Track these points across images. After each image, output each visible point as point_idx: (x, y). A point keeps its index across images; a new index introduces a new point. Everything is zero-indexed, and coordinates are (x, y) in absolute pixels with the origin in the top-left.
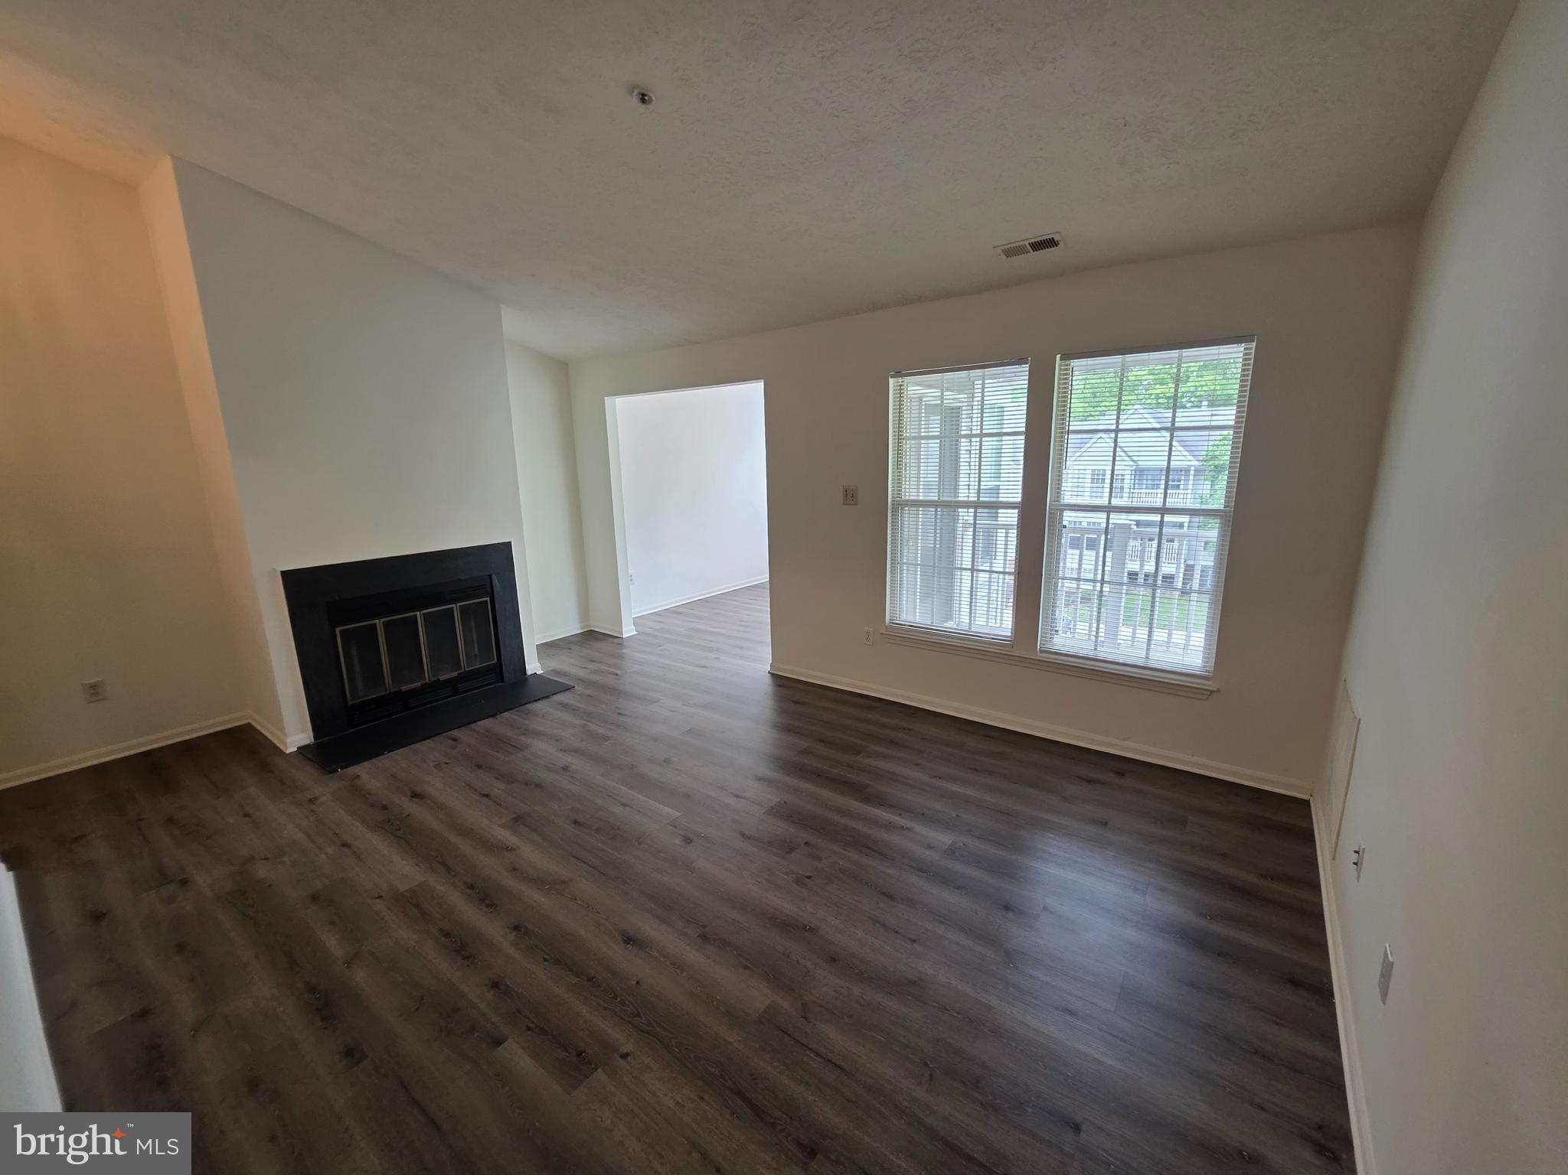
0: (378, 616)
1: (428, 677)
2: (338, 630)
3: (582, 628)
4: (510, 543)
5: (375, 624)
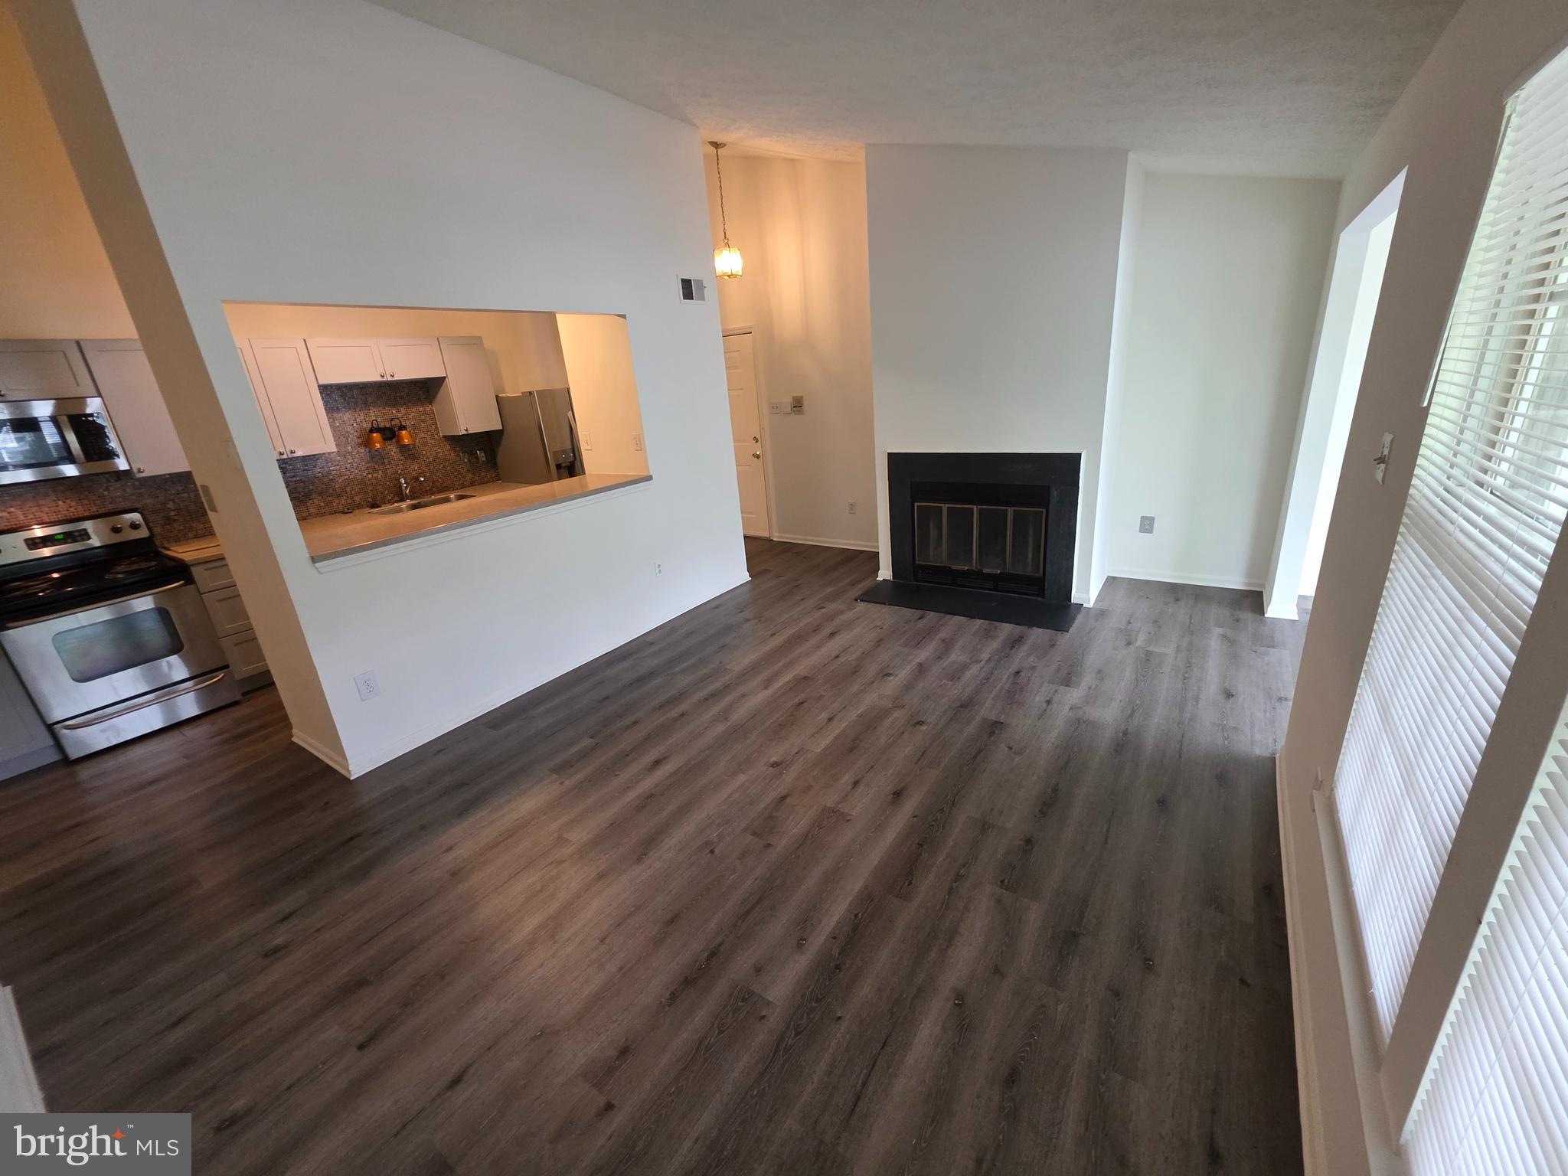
0: (945, 501)
1: (974, 565)
2: (916, 504)
3: (1248, 584)
4: (1079, 455)
5: (941, 507)
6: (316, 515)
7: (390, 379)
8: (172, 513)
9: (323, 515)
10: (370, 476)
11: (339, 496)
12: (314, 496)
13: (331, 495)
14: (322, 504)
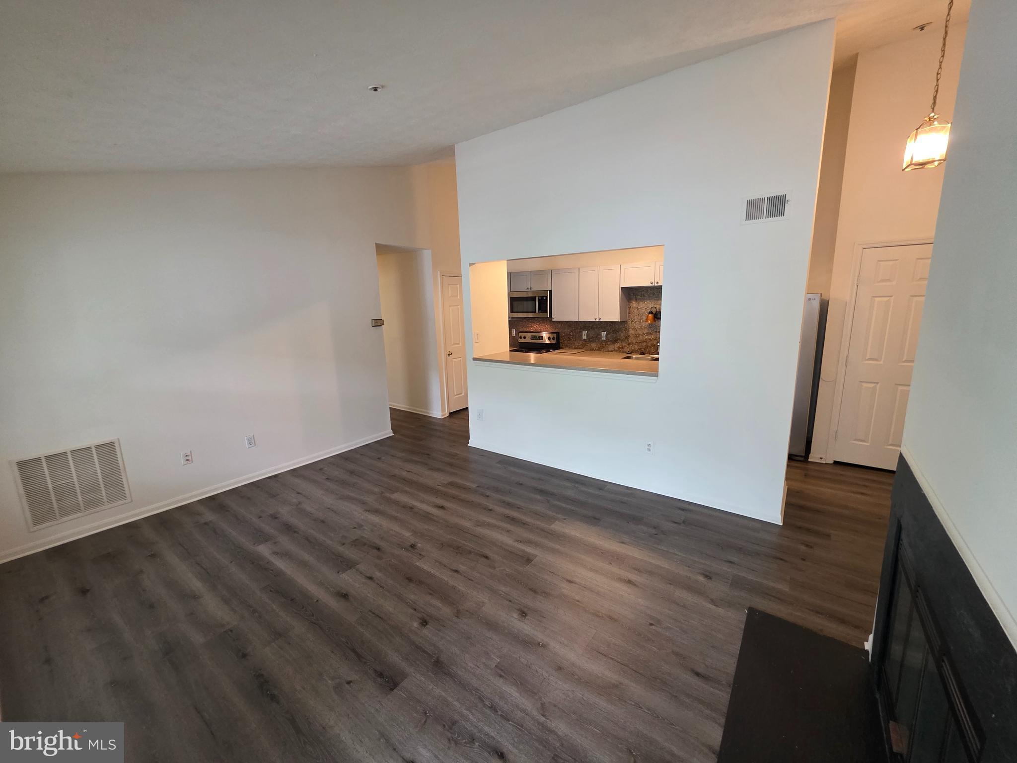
6: (616, 351)
7: (656, 285)
8: (571, 337)
9: (620, 352)
10: (647, 337)
11: (629, 344)
12: (619, 341)
13: (626, 343)
14: (621, 346)
